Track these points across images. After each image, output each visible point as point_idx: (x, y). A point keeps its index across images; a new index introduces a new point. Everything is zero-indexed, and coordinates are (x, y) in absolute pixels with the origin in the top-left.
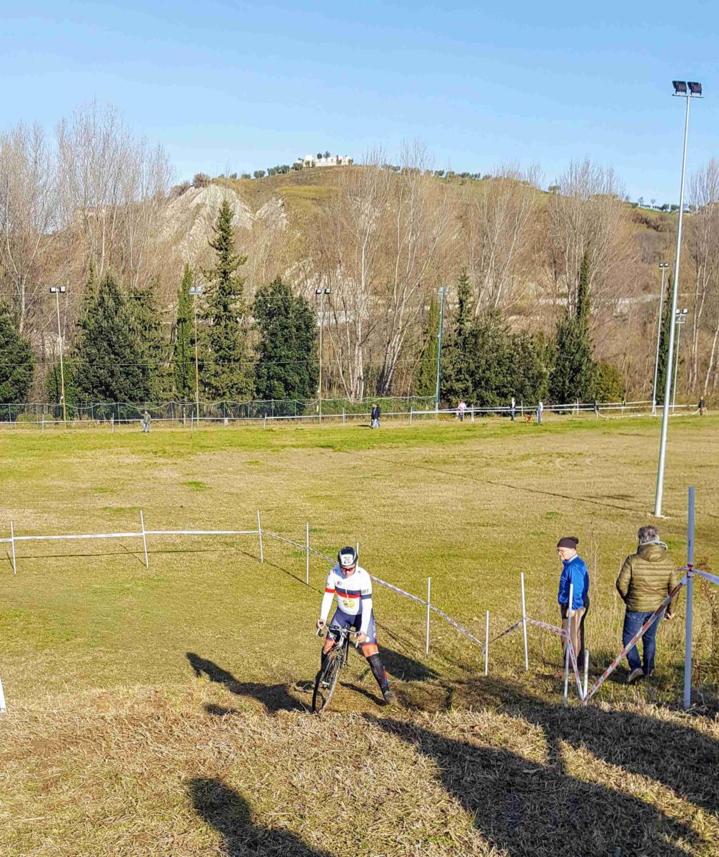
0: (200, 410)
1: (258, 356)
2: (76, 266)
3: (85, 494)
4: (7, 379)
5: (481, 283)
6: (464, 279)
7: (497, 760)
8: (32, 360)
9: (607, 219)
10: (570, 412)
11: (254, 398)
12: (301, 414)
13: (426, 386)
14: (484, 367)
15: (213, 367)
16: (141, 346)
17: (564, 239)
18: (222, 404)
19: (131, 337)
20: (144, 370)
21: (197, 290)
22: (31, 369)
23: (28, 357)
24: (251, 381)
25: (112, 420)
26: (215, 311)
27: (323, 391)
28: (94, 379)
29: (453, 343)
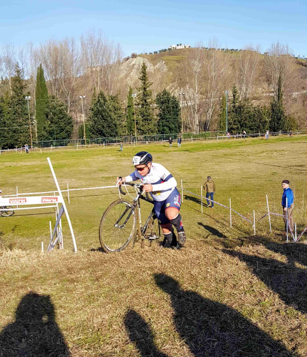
0: (137, 139)
1: (159, 118)
2: (89, 88)
3: (95, 172)
4: (63, 130)
5: (241, 89)
6: (235, 87)
7: (269, 263)
8: (73, 123)
9: (287, 63)
10: (278, 135)
11: (157, 134)
12: (176, 139)
13: (222, 127)
14: (244, 119)
15: (141, 123)
16: (114, 116)
17: (271, 71)
18: (145, 136)
19: (110, 113)
20: (115, 125)
21: (134, 95)
22: (73, 126)
23: (71, 122)
24: (156, 127)
25: (104, 144)
26: (141, 102)
27: (183, 130)
28: (96, 129)
29: (232, 111)
